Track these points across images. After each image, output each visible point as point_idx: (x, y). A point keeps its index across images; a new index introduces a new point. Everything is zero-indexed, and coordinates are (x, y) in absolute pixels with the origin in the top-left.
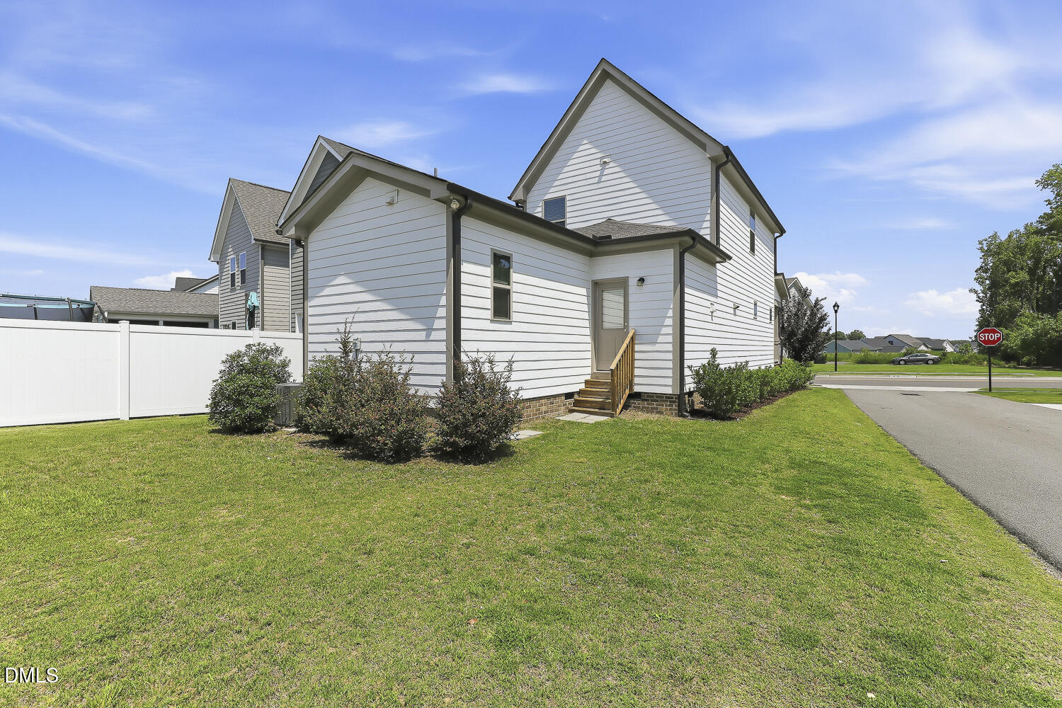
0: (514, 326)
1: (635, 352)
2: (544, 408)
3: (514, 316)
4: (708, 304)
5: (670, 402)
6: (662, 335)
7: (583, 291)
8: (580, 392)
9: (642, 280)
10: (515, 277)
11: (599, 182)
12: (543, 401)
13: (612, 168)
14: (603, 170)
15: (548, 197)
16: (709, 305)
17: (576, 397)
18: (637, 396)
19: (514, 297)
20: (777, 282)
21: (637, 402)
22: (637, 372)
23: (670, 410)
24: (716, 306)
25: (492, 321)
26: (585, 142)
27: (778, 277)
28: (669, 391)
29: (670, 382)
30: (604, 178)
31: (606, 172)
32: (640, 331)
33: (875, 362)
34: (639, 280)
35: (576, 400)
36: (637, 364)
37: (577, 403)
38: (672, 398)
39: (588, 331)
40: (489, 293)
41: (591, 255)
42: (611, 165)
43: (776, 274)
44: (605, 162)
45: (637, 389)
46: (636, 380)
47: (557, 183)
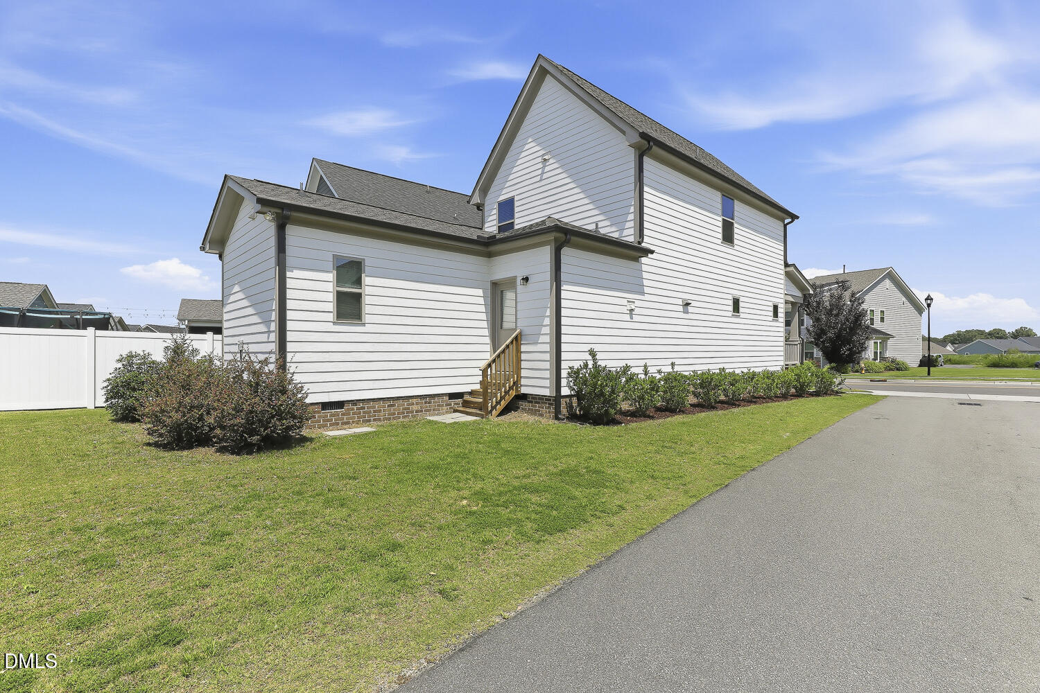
0: (368, 328)
1: (521, 352)
2: (415, 408)
3: (367, 319)
4: (624, 302)
5: (549, 404)
6: (543, 334)
7: (480, 292)
8: (471, 393)
9: (526, 279)
10: (367, 280)
11: (541, 180)
12: (414, 401)
13: (553, 165)
14: (544, 167)
15: (502, 198)
16: (626, 303)
17: (467, 398)
18: (524, 397)
19: (367, 300)
20: (788, 274)
21: (523, 404)
22: (523, 373)
23: (549, 412)
24: (638, 303)
25: (334, 323)
26: (530, 140)
27: (788, 269)
28: (546, 392)
29: (547, 383)
30: (545, 176)
31: (547, 169)
32: (526, 331)
33: (1014, 365)
34: (523, 279)
35: (464, 401)
36: (523, 365)
37: (466, 404)
38: (550, 400)
39: (486, 332)
40: (331, 297)
41: (490, 255)
42: (551, 161)
43: (786, 265)
44: (545, 160)
45: (524, 390)
46: (523, 382)
47: (508, 184)
